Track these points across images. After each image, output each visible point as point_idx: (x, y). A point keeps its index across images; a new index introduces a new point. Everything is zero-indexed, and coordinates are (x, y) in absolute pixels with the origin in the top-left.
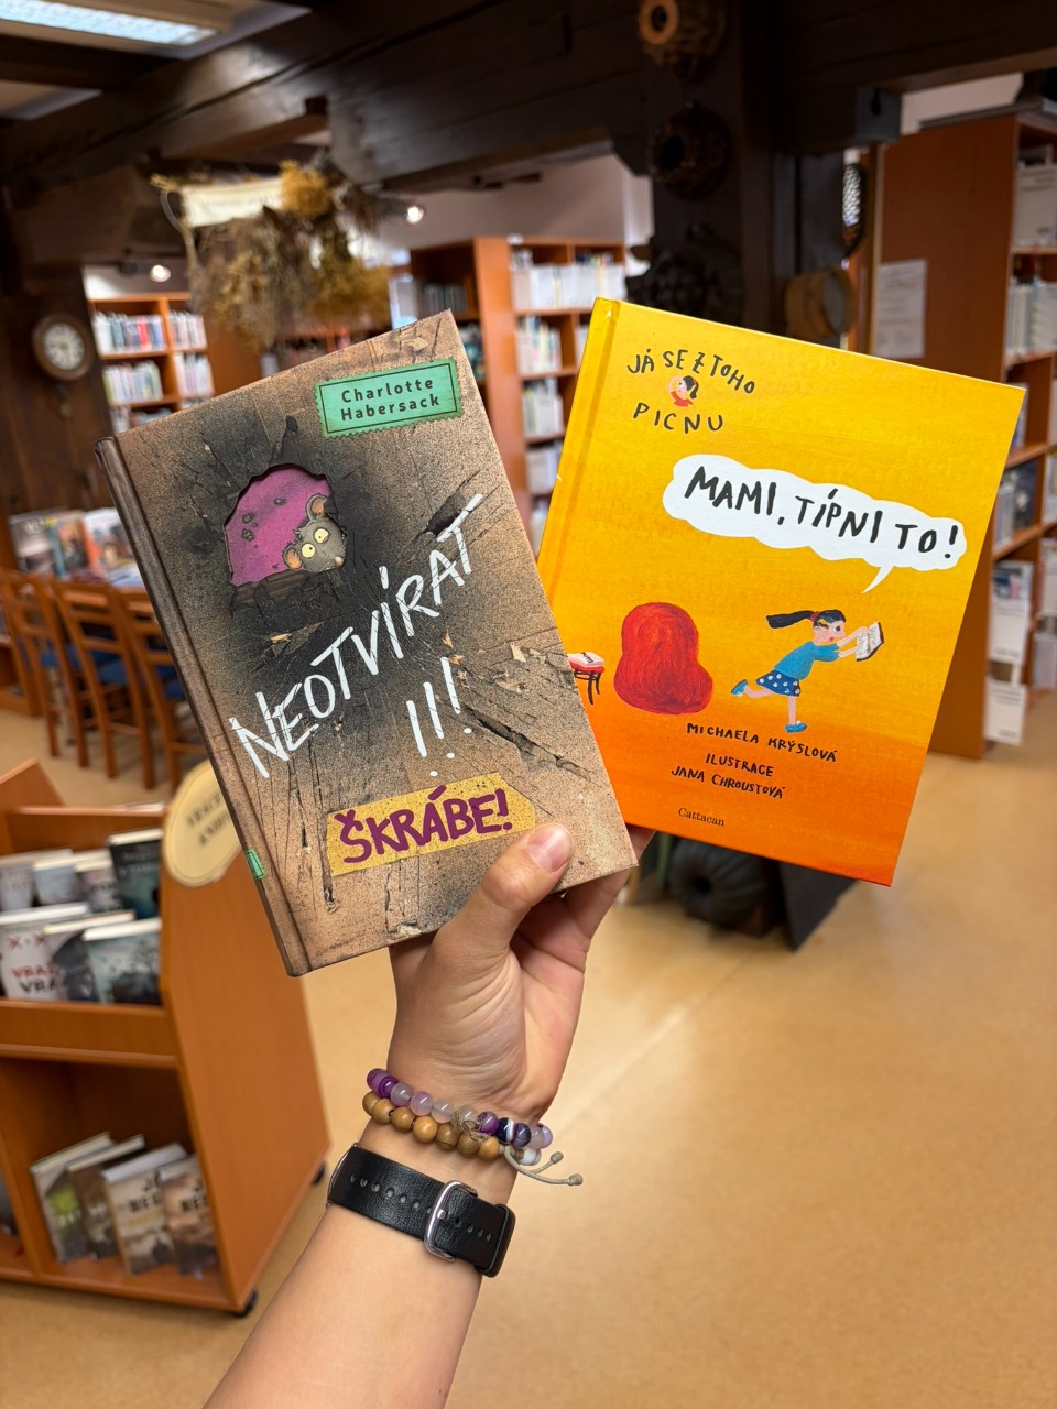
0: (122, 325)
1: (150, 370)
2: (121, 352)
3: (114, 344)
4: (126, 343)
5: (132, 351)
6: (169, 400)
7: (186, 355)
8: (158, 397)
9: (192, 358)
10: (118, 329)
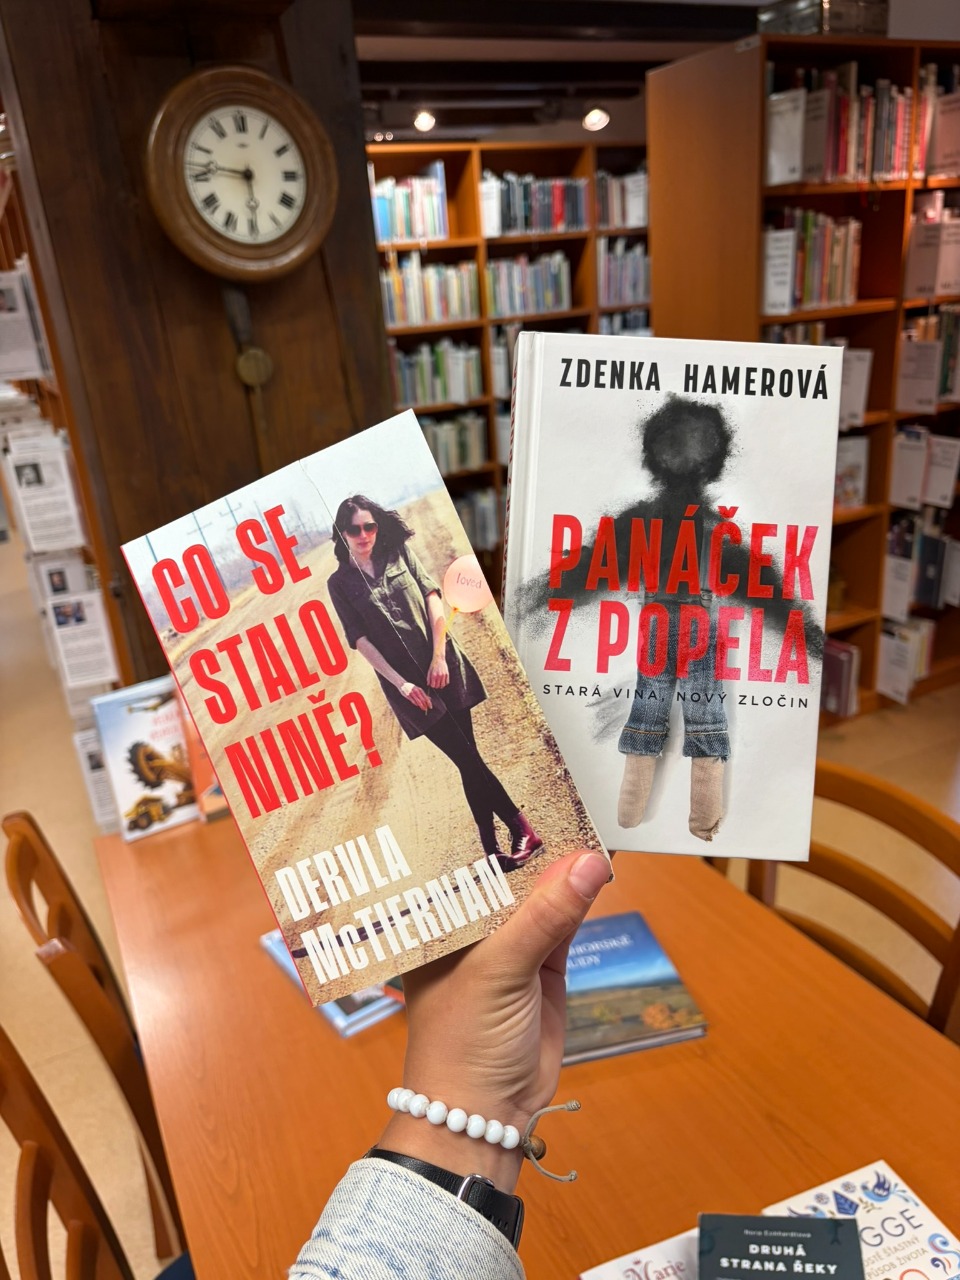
0: (526, 187)
1: (557, 261)
2: (516, 234)
3: (507, 221)
4: (528, 223)
5: (535, 233)
6: (580, 312)
7: (612, 241)
8: (565, 306)
9: (620, 246)
10: (518, 194)
